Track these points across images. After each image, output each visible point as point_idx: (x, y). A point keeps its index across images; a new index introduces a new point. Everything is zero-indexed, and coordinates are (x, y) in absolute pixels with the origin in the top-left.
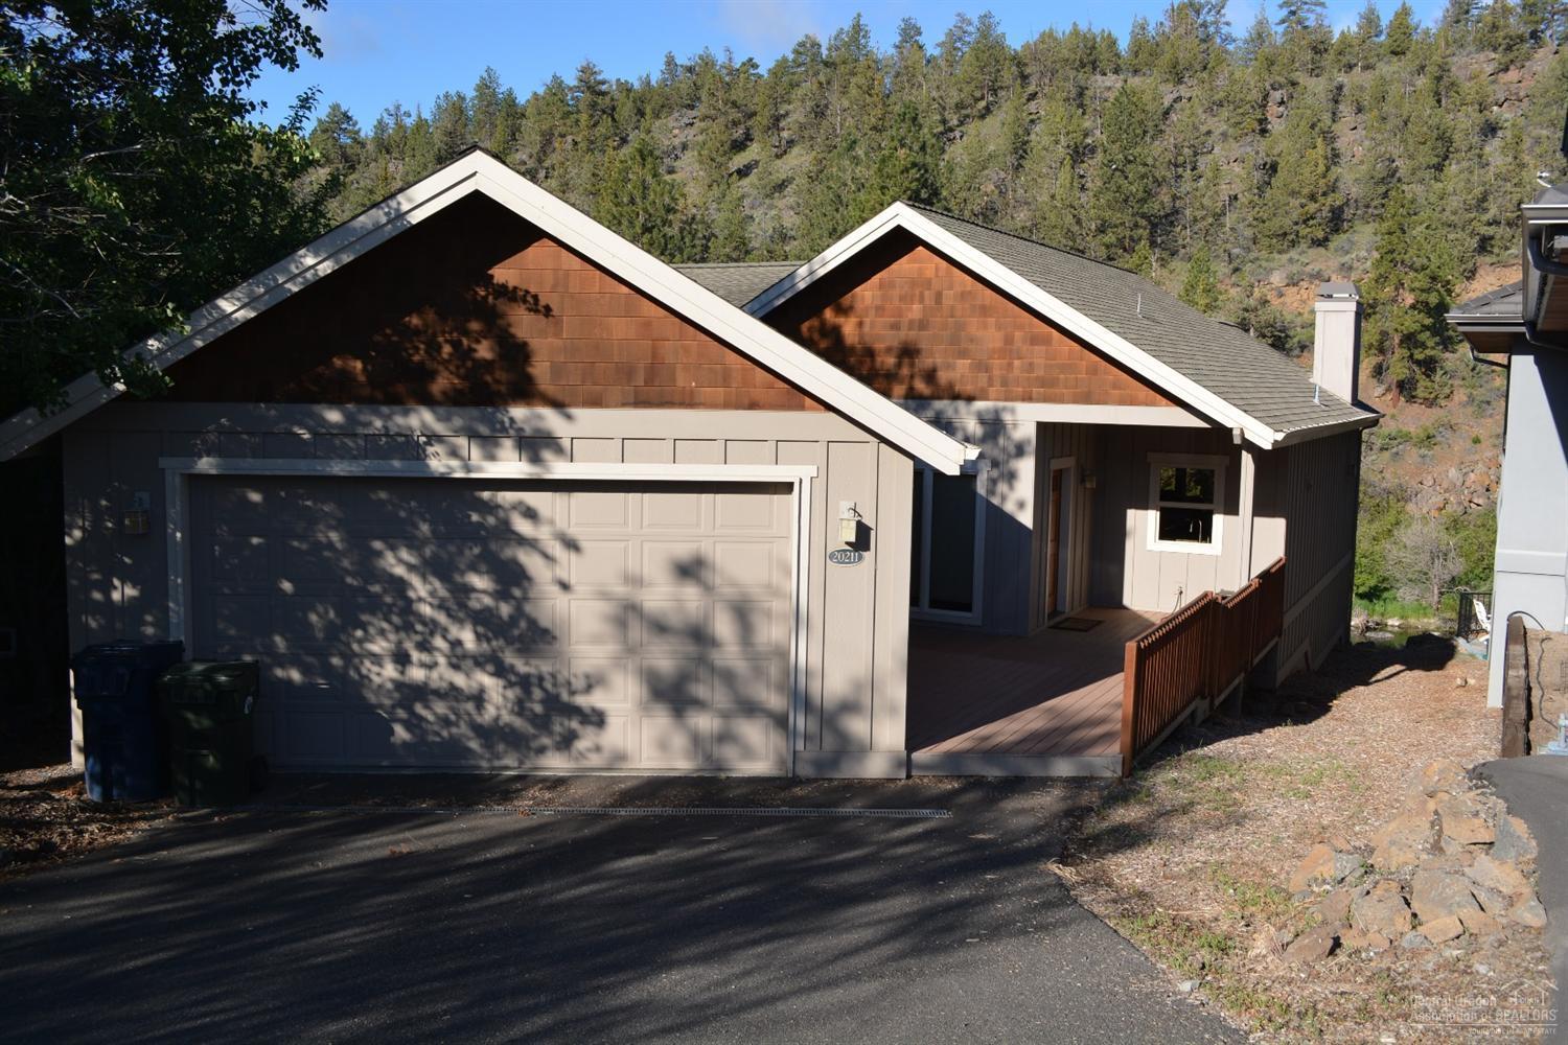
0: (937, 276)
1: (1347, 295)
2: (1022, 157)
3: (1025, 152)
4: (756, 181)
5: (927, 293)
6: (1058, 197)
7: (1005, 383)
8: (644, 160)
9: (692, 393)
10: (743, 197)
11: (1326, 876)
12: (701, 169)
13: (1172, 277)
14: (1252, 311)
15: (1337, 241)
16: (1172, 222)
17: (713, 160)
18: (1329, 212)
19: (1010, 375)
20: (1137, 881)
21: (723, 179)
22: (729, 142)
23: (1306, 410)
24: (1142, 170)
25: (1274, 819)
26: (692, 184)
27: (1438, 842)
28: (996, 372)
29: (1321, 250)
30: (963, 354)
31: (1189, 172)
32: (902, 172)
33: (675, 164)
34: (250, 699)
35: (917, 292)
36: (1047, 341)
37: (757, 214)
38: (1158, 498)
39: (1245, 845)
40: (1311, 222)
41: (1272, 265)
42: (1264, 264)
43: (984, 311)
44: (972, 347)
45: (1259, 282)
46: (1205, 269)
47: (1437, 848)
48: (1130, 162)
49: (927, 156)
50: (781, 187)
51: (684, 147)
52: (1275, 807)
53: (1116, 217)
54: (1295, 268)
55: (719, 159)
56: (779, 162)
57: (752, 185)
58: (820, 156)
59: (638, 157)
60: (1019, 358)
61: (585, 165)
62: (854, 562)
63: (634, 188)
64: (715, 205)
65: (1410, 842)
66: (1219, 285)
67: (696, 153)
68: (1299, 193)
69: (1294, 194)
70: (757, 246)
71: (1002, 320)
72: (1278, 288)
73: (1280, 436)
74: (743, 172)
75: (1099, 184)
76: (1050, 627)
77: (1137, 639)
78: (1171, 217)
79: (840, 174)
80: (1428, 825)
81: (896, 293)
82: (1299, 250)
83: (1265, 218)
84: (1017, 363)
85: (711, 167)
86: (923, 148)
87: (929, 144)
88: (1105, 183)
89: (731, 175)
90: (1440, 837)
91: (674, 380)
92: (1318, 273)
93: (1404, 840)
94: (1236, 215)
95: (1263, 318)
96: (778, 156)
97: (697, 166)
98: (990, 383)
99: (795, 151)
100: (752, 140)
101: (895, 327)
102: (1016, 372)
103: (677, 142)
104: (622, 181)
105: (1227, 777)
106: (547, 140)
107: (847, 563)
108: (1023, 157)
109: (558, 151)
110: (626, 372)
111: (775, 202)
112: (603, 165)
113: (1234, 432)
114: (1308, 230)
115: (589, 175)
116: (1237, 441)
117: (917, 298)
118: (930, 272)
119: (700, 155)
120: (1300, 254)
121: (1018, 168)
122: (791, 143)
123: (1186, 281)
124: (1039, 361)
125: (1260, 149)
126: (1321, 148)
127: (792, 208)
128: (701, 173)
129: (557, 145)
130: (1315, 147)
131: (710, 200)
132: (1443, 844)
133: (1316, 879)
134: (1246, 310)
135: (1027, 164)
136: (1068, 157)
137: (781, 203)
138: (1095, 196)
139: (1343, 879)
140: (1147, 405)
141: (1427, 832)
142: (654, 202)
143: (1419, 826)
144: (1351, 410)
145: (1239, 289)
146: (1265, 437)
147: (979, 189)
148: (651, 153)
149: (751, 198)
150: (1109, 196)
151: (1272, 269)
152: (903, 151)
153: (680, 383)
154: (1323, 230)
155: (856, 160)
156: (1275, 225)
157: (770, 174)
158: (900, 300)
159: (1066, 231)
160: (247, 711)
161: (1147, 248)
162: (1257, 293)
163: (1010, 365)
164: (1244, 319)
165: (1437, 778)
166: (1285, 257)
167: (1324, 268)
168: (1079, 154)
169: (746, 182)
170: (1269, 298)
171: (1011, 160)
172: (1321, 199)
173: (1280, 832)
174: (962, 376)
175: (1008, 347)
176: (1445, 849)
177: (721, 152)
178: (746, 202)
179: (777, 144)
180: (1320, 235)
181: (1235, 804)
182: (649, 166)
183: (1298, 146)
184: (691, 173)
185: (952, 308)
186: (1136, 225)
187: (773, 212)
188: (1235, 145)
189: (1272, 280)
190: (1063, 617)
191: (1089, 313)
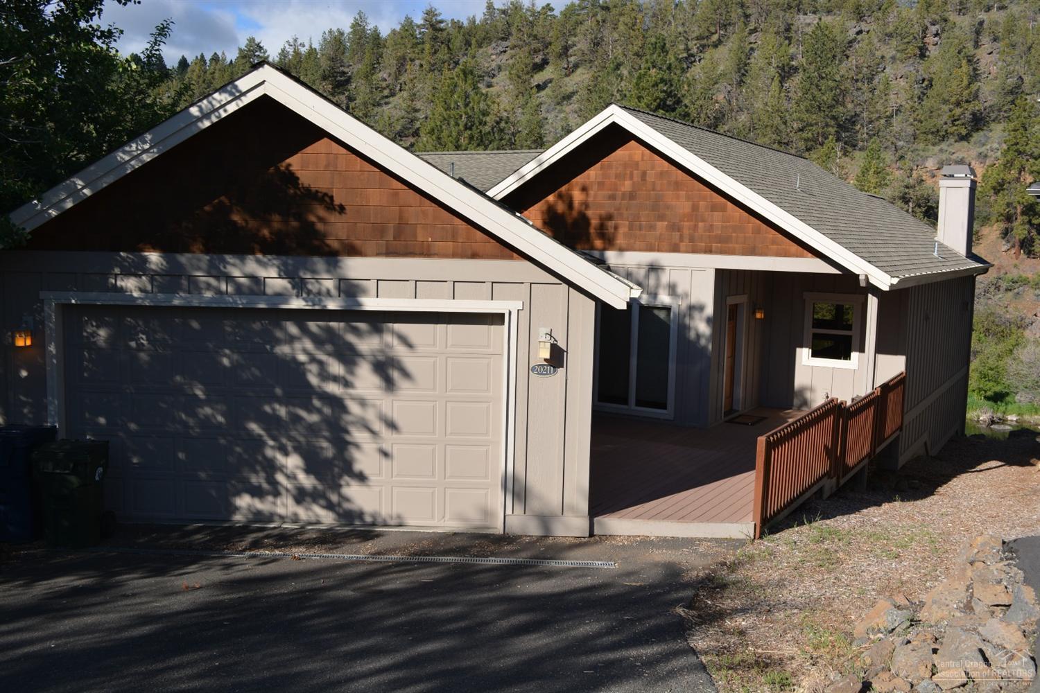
0: (643, 160)
1: (964, 175)
2: (743, 75)
3: (747, 71)
4: (550, 93)
5: (635, 172)
6: (769, 104)
7: (692, 240)
8: (466, 77)
9: (429, 246)
10: (541, 104)
11: (881, 626)
12: (511, 84)
13: (853, 162)
14: (911, 187)
15: (976, 136)
16: (854, 122)
17: (519, 77)
18: (971, 114)
19: (696, 234)
20: (743, 623)
21: (525, 90)
22: (531, 65)
23: (924, 261)
24: (831, 84)
25: (865, 574)
26: (504, 95)
27: (969, 602)
28: (686, 232)
29: (965, 143)
30: (661, 218)
31: (866, 85)
32: (653, 86)
33: (493, 80)
34: (100, 470)
35: (628, 172)
36: (724, 209)
37: (550, 116)
38: (811, 326)
39: (837, 595)
40: (957, 123)
41: (927, 154)
42: (921, 153)
43: (677, 185)
44: (668, 213)
45: (917, 166)
46: (877, 156)
47: (968, 608)
48: (823, 78)
49: (672, 74)
50: (568, 97)
51: (500, 68)
52: (869, 565)
53: (813, 118)
54: (944, 156)
55: (524, 77)
56: (567, 79)
57: (548, 96)
58: (596, 75)
59: (462, 75)
60: (702, 222)
61: (427, 81)
62: (551, 374)
63: (459, 97)
64: (520, 110)
65: (947, 602)
66: (887, 168)
67: (507, 73)
68: (948, 101)
69: (945, 102)
70: (550, 140)
71: (690, 193)
72: (931, 171)
73: (895, 281)
74: (540, 88)
75: (799, 94)
76: (726, 422)
77: (767, 435)
78: (853, 119)
79: (609, 87)
80: (965, 588)
81: (613, 172)
82: (948, 143)
83: (922, 119)
84: (701, 224)
85: (518, 82)
86: (669, 68)
87: (673, 66)
88: (803, 95)
89: (531, 88)
90: (971, 598)
91: (415, 235)
92: (961, 159)
93: (943, 600)
94: (901, 117)
95: (919, 193)
96: (567, 75)
97: (508, 82)
98: (681, 239)
99: (579, 71)
100: (547, 63)
101: (612, 197)
102: (700, 231)
103: (494, 65)
104: (450, 92)
105: (836, 540)
106: (402, 62)
107: (545, 374)
108: (745, 75)
109: (409, 71)
110: (380, 230)
111: (564, 108)
112: (440, 81)
113: (860, 278)
114: (955, 128)
115: (430, 88)
116: (863, 284)
117: (628, 176)
118: (637, 157)
119: (510, 74)
120: (948, 146)
121: (741, 83)
122: (576, 66)
123: (862, 165)
124: (718, 224)
125: (923, 69)
126: (965, 68)
127: (576, 112)
128: (511, 87)
129: (408, 67)
130: (961, 67)
131: (517, 106)
132: (973, 604)
133: (873, 629)
134: (907, 187)
135: (748, 80)
136: (777, 75)
137: (568, 109)
138: (796, 103)
139: (893, 629)
140: (797, 257)
141: (963, 595)
142: (473, 108)
143: (957, 589)
144: (965, 262)
145: (901, 172)
146: (884, 281)
147: (712, 99)
148: (471, 72)
149: (547, 105)
150: (807, 103)
151: (927, 157)
152: (655, 70)
153: (420, 238)
154: (966, 128)
155: (621, 77)
156: (929, 124)
157: (561, 87)
158: (616, 178)
159: (774, 129)
160: (97, 478)
161: (834, 141)
162: (915, 174)
163: (696, 226)
164: (906, 193)
165: (976, 550)
166: (937, 148)
167: (966, 156)
168: (786, 72)
169: (543, 93)
170: (924, 178)
171: (736, 77)
172: (965, 106)
173: (868, 585)
174: (661, 235)
175: (695, 213)
176: (974, 608)
177: (525, 72)
178: (543, 108)
179: (566, 66)
180: (964, 132)
181: (838, 562)
182: (469, 82)
183: (948, 66)
184: (504, 86)
185: (654, 184)
186: (827, 125)
187: (562, 115)
188: (901, 66)
189: (927, 165)
190: (736, 414)
191: (754, 187)
